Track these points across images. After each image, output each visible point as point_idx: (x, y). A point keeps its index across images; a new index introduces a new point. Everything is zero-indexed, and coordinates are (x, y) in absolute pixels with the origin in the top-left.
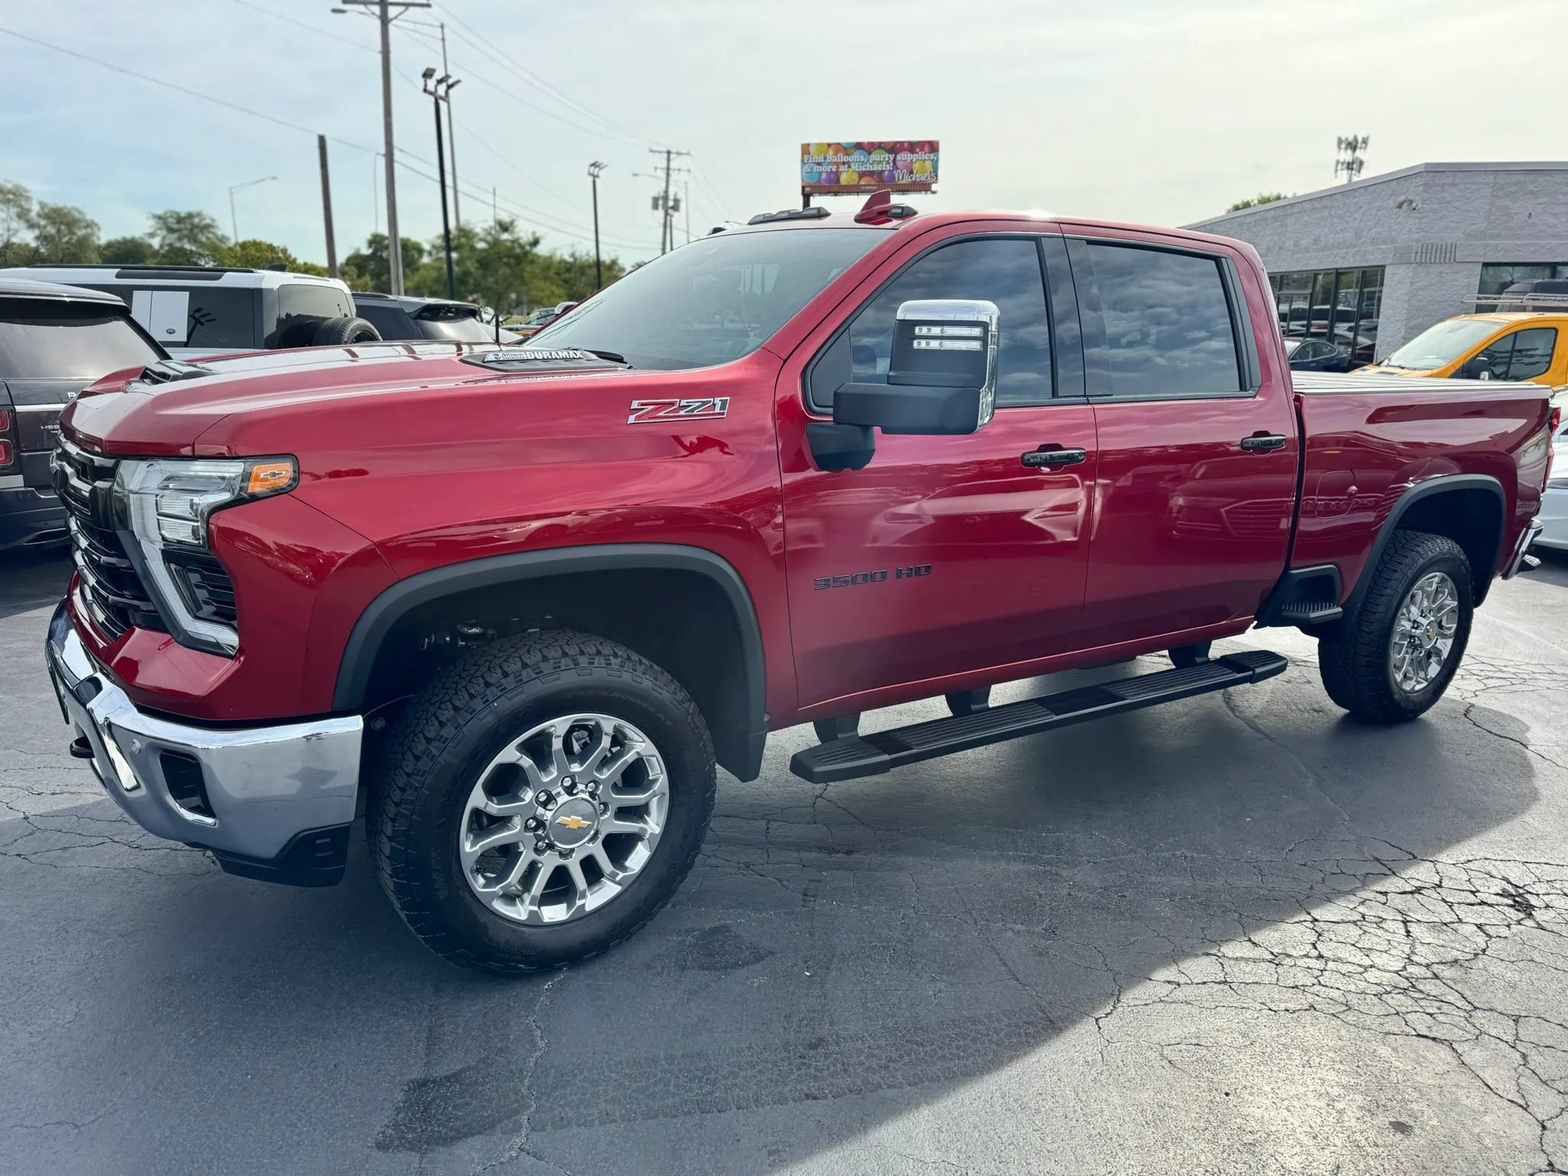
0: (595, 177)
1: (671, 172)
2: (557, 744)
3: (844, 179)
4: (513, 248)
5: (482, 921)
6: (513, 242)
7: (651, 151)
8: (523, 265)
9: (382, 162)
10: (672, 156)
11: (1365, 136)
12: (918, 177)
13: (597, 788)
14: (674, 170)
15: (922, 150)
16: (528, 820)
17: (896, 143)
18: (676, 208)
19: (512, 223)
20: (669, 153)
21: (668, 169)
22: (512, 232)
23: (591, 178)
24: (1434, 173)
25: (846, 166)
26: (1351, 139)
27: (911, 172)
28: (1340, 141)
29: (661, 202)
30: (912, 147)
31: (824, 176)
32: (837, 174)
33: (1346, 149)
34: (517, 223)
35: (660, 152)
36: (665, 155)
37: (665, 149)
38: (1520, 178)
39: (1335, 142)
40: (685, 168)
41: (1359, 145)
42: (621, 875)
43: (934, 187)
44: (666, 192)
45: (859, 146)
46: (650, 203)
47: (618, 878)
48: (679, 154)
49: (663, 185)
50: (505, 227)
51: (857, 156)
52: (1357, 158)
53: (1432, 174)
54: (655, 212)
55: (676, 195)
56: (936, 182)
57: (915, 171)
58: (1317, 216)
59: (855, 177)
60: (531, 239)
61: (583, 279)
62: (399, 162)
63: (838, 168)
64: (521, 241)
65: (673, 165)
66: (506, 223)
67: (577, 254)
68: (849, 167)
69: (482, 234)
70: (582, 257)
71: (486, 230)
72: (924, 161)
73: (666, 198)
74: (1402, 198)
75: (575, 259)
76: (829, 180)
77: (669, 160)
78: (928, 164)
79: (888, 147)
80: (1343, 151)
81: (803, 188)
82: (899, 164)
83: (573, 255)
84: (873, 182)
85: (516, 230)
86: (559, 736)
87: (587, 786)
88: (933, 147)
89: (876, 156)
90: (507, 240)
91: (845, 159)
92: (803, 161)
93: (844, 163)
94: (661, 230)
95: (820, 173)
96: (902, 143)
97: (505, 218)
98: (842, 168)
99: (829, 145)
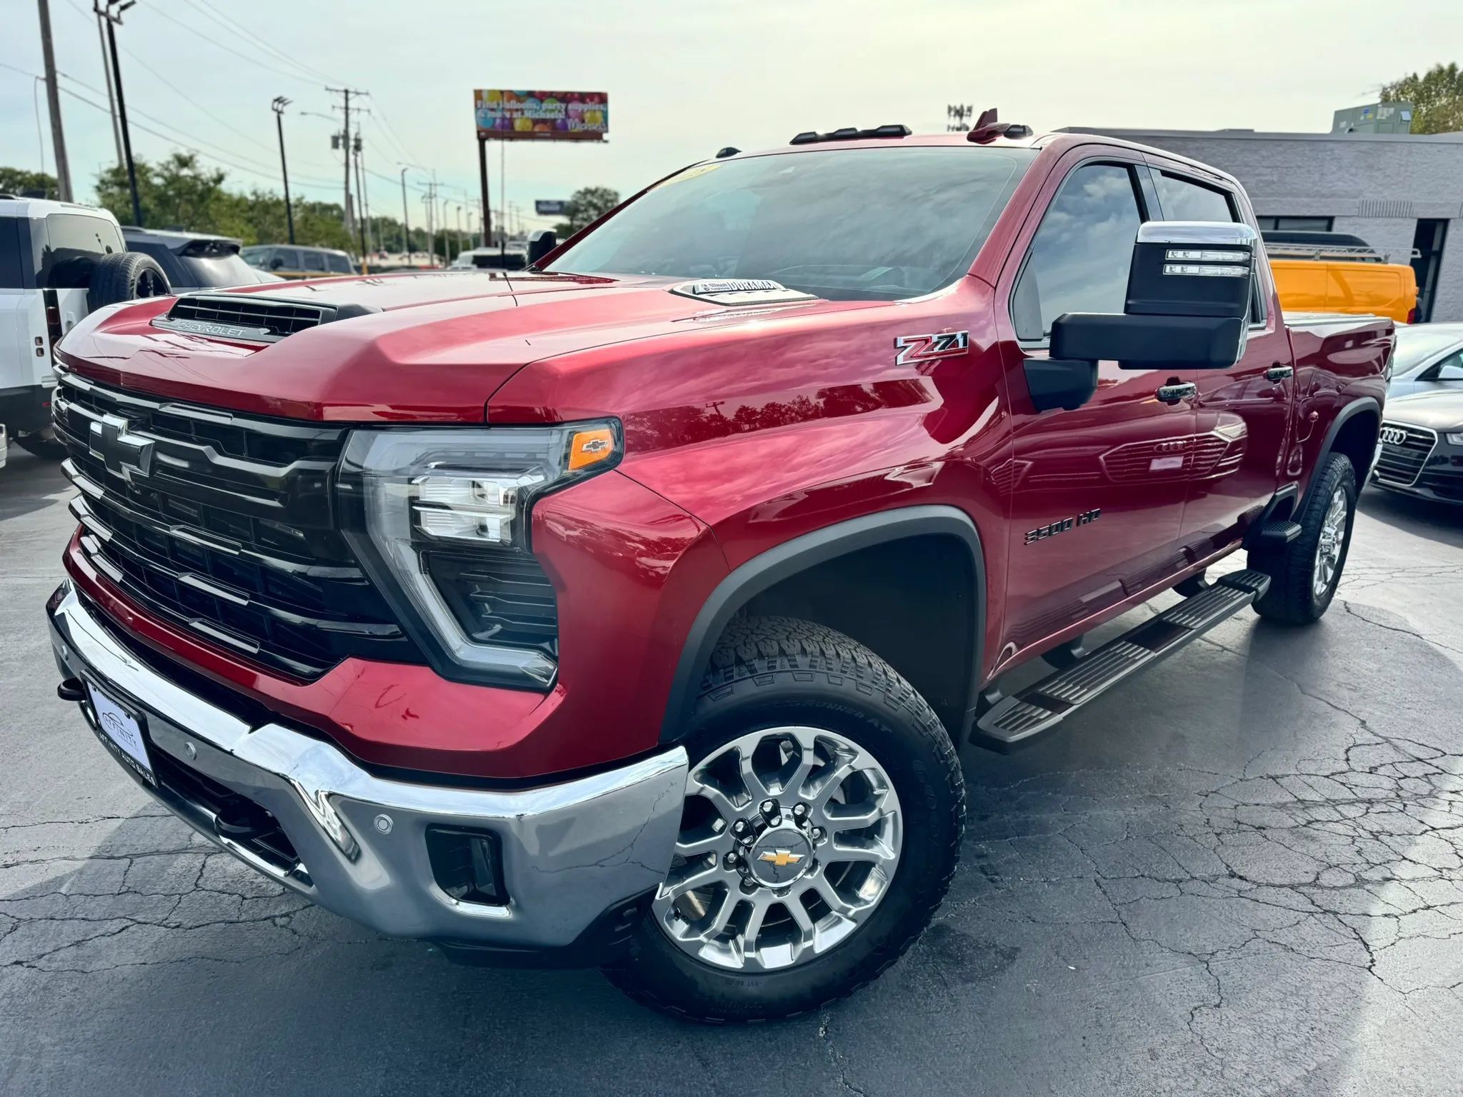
0: (279, 113)
1: (350, 111)
2: (747, 767)
3: (518, 125)
4: (195, 185)
5: (688, 975)
6: (196, 178)
7: (327, 89)
8: (208, 201)
9: (43, 88)
10: (350, 96)
11: (969, 105)
12: (589, 126)
13: (806, 811)
14: (354, 109)
15: (592, 100)
16: (727, 855)
17: (566, 93)
18: (358, 147)
19: (191, 158)
20: (347, 92)
21: (347, 108)
22: (193, 167)
23: (275, 114)
25: (520, 113)
26: (958, 107)
27: (583, 121)
28: (950, 109)
29: (341, 141)
30: (583, 97)
31: (498, 121)
32: (511, 120)
33: (955, 115)
34: (196, 158)
35: (337, 91)
36: (343, 95)
37: (343, 88)
39: (946, 110)
40: (365, 108)
41: (965, 113)
42: (854, 910)
43: (605, 136)
44: (346, 131)
45: (531, 94)
46: (329, 142)
47: (851, 914)
48: (358, 93)
49: (342, 127)
50: (183, 162)
51: (529, 104)
52: (964, 125)
54: (335, 151)
55: (357, 134)
56: (607, 131)
57: (586, 121)
59: (529, 124)
60: (215, 175)
61: (269, 218)
62: (63, 89)
63: (511, 114)
64: (203, 177)
65: (351, 104)
66: (185, 158)
67: (259, 192)
68: (523, 114)
69: (158, 169)
70: (264, 195)
71: (162, 165)
72: (595, 111)
73: (346, 137)
75: (258, 197)
76: (503, 126)
77: (347, 99)
78: (599, 115)
79: (561, 96)
80: (952, 118)
81: (478, 132)
82: (571, 113)
83: (254, 193)
84: (547, 130)
85: (198, 165)
86: (748, 758)
87: (793, 810)
88: (602, 98)
89: (548, 105)
90: (185, 176)
91: (519, 106)
92: (476, 106)
93: (517, 110)
94: (343, 169)
95: (495, 119)
96: (572, 93)
97: (185, 153)
98: (515, 115)
99: (502, 92)
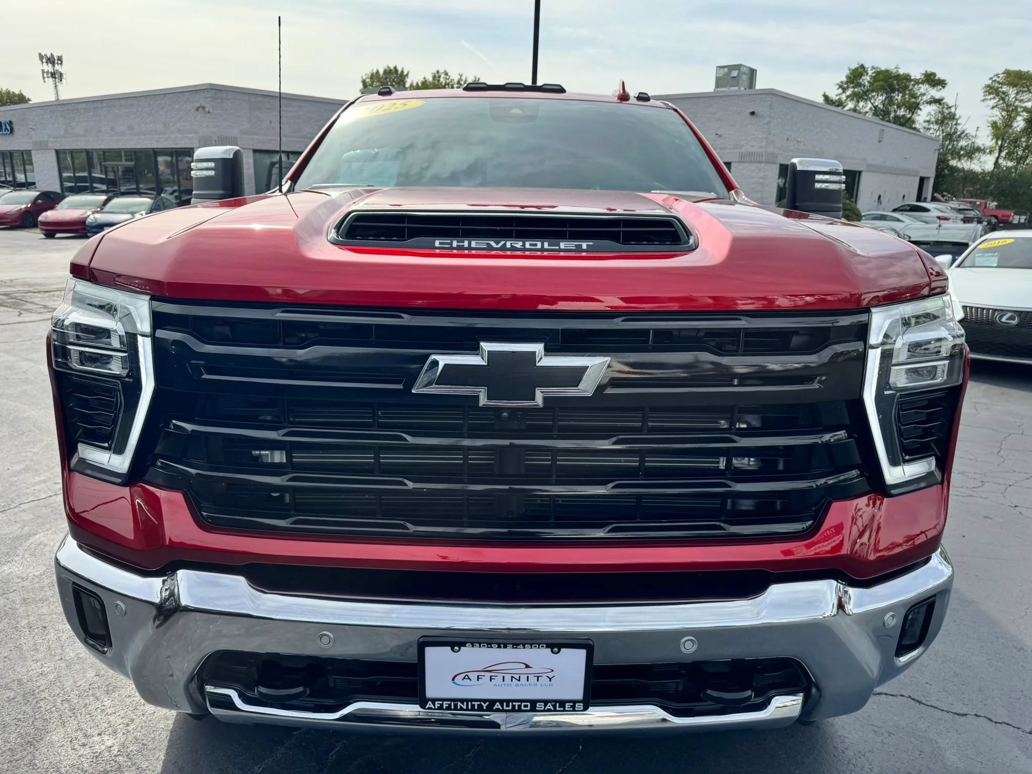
11: (59, 55)
24: (216, 91)
26: (49, 55)
28: (41, 56)
33: (47, 62)
38: (261, 99)
39: (37, 57)
41: (56, 62)
53: (214, 91)
58: (127, 110)
74: (198, 105)
80: (45, 64)
